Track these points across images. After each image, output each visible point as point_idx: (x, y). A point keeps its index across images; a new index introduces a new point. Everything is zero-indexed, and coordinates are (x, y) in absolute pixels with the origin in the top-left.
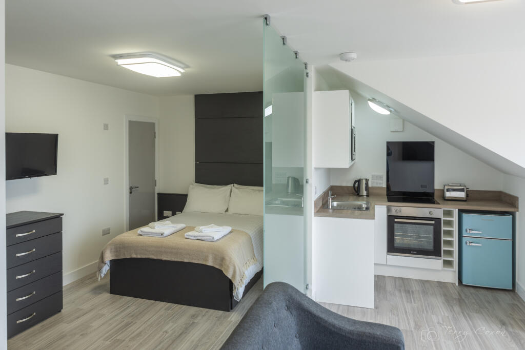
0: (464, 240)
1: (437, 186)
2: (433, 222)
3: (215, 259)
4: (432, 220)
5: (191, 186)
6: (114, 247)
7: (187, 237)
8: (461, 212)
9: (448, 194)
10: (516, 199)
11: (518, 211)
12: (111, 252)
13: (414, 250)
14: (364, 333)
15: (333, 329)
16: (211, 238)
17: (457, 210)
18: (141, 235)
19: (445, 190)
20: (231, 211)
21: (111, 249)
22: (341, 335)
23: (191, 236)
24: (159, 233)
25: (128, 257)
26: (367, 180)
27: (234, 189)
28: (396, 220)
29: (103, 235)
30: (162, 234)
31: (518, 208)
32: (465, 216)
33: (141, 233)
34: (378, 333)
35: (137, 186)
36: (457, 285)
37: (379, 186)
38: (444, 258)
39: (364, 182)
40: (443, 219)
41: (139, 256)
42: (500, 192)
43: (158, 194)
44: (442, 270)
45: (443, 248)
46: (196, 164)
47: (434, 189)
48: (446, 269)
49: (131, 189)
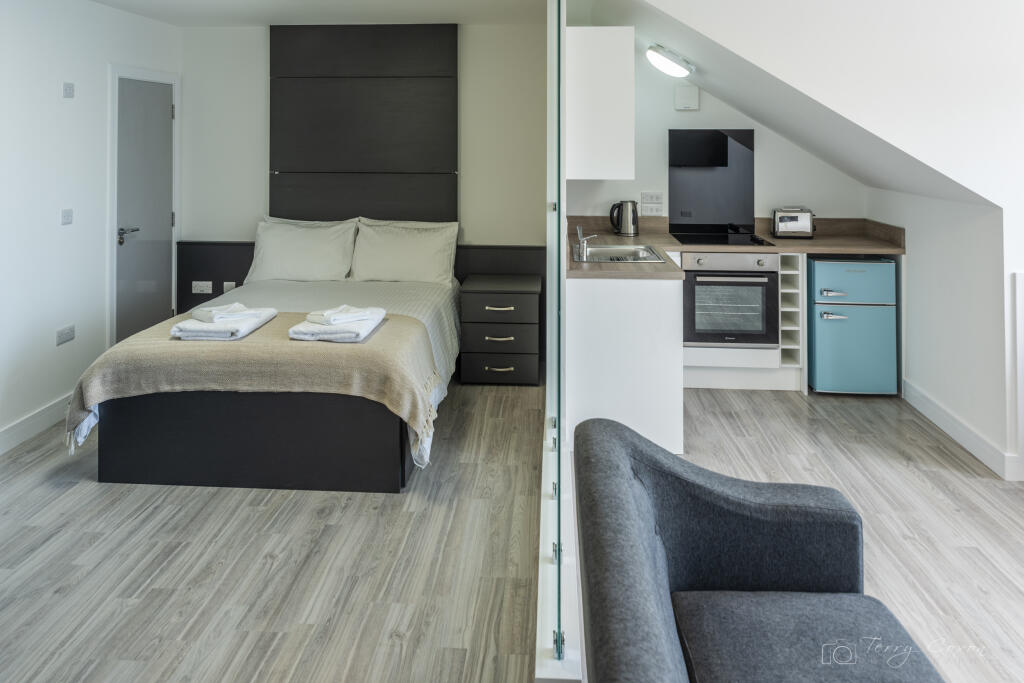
0: (818, 309)
1: (760, 212)
2: (765, 280)
3: (367, 381)
4: (761, 276)
5: (262, 224)
6: (110, 371)
7: (295, 336)
8: (812, 257)
9: (783, 227)
10: (901, 231)
11: (904, 253)
12: (103, 383)
13: (730, 334)
14: (787, 506)
15: (725, 506)
16: (354, 335)
17: (805, 255)
18: (179, 339)
19: (777, 220)
20: (360, 274)
21: (104, 376)
22: (743, 516)
23: (305, 334)
24: (225, 332)
25: (150, 391)
26: (634, 204)
27: (363, 229)
28: (699, 279)
29: (58, 345)
30: (233, 334)
31: (904, 248)
32: (819, 265)
33: (178, 334)
34: (812, 505)
35: (134, 227)
36: (806, 393)
37: (654, 214)
38: (783, 345)
39: (630, 207)
40: (781, 272)
41: (178, 388)
42: (865, 220)
43: (179, 243)
44: (781, 368)
45: (783, 327)
46: (272, 176)
47: (754, 219)
48: (785, 366)
49: (121, 233)
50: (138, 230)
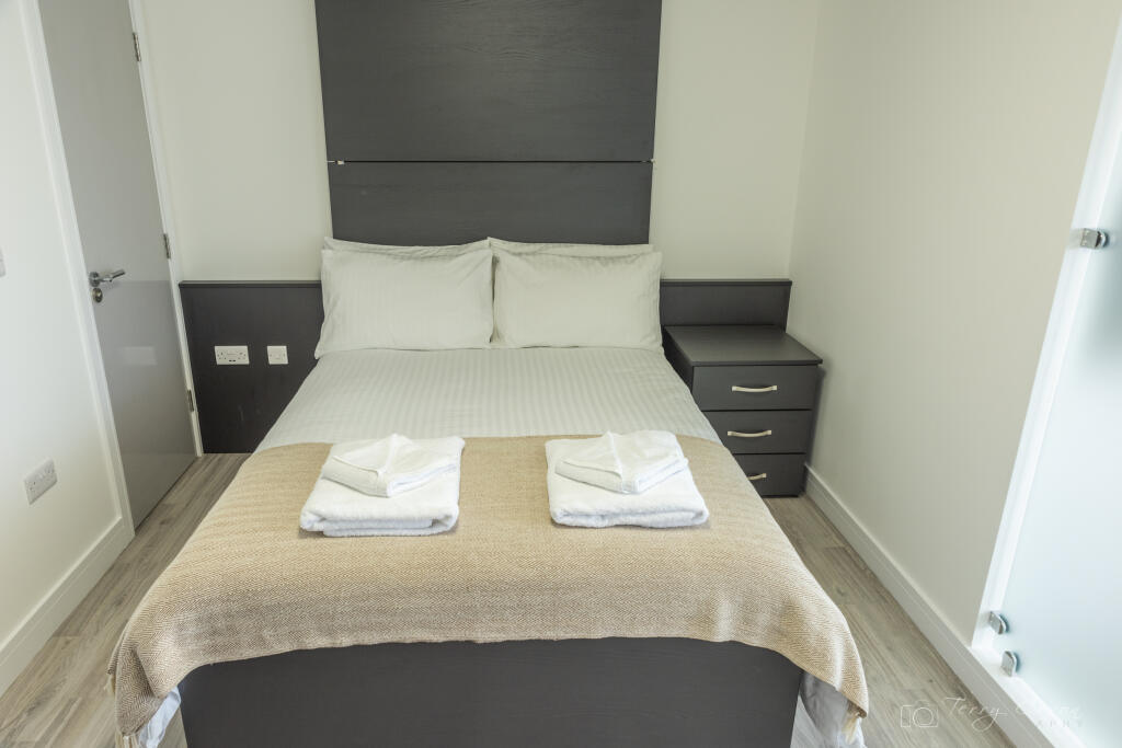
5: (327, 253)
7: (567, 520)
18: (320, 534)
20: (518, 334)
23: (588, 516)
24: (421, 520)
30: (435, 522)
33: (319, 527)
35: (116, 269)
43: (184, 287)
46: (332, 168)
49: (95, 280)
50: (123, 274)
